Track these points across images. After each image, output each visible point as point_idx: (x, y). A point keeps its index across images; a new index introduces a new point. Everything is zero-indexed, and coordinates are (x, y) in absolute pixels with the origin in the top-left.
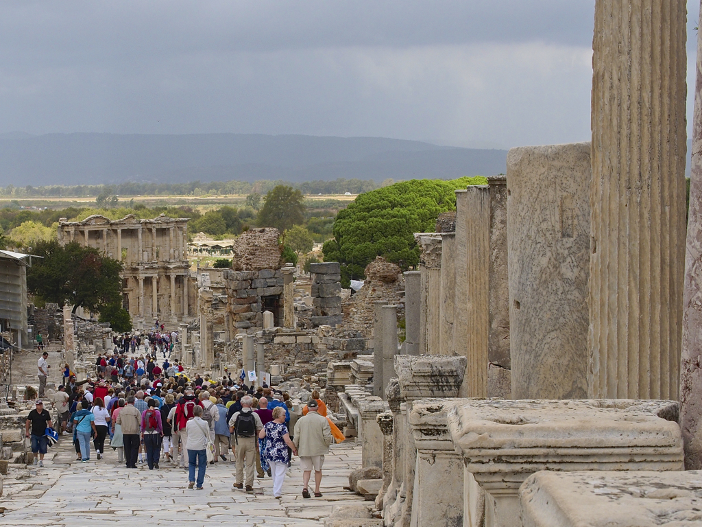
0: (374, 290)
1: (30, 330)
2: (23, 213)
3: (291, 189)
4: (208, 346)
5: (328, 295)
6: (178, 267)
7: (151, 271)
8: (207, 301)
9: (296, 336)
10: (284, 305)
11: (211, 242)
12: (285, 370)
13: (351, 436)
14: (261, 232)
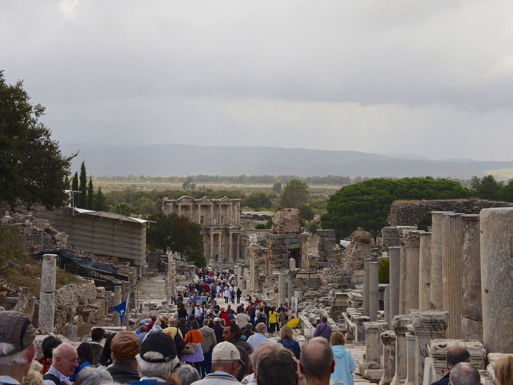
0: (356, 248)
1: (147, 266)
2: (139, 192)
3: (300, 181)
4: (255, 278)
5: (327, 249)
6: (234, 228)
7: (218, 231)
8: (255, 251)
9: (309, 274)
10: (303, 255)
11: (253, 213)
12: (303, 294)
13: (350, 339)
14: (289, 211)
